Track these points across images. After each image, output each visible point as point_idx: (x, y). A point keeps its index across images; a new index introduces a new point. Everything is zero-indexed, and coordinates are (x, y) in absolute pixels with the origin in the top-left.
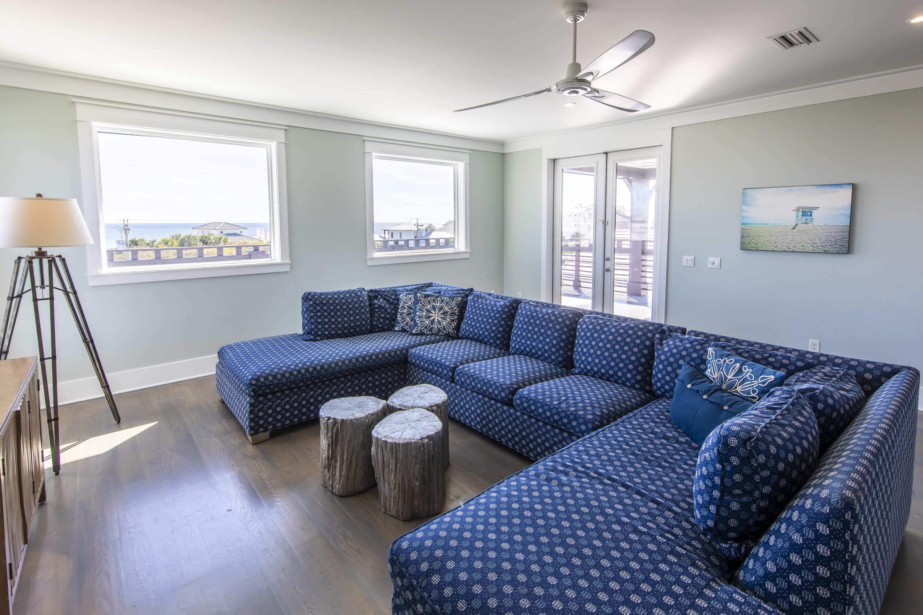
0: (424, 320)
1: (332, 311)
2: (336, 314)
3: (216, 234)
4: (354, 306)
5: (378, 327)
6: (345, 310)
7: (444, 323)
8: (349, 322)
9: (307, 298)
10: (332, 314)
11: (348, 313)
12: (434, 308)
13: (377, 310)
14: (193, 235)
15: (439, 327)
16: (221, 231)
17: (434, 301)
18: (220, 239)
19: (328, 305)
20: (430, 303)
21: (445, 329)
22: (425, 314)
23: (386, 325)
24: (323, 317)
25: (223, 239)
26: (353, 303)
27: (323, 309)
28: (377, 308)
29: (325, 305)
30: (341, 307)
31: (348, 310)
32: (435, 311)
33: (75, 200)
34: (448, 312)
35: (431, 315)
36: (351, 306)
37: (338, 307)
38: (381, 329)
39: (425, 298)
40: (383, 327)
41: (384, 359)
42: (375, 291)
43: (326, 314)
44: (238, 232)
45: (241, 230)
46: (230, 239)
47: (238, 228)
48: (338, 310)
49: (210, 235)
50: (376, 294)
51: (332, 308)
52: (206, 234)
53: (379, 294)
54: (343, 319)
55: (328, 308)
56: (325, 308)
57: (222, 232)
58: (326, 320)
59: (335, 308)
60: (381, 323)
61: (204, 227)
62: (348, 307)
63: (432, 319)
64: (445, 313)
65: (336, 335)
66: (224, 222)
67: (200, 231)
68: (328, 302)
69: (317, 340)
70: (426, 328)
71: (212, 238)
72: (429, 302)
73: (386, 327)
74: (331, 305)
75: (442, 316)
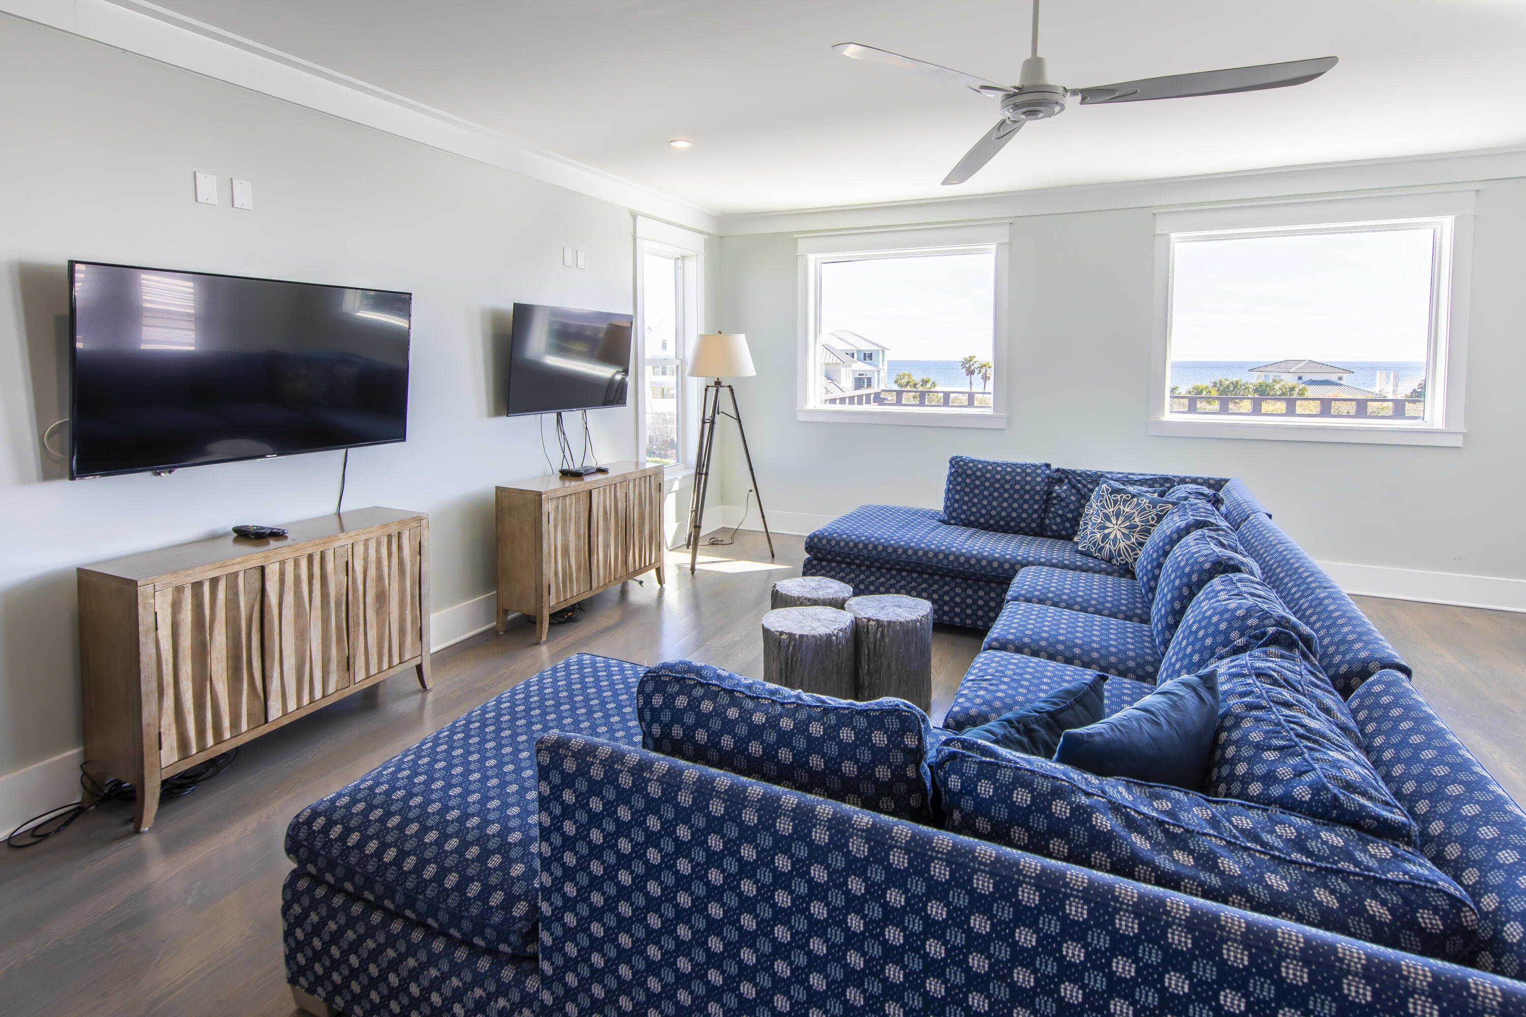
0: (1096, 531)
1: (977, 487)
2: (981, 493)
3: (1289, 380)
4: (1012, 487)
5: (1052, 530)
6: (996, 490)
7: (1122, 545)
8: (1009, 510)
9: (955, 462)
10: (977, 491)
11: (1001, 495)
12: (1117, 515)
13: (1055, 501)
14: (1243, 382)
15: (1113, 548)
16: (1300, 375)
17: (1125, 501)
18: (1292, 389)
19: (973, 477)
20: (1115, 504)
21: (1120, 555)
22: (1099, 521)
23: (1065, 529)
24: (962, 493)
25: (1297, 390)
26: (1012, 482)
27: (965, 482)
28: (1055, 498)
29: (968, 476)
30: (992, 485)
31: (1001, 491)
32: (1117, 519)
33: (743, 336)
34: (1137, 526)
35: (1108, 524)
36: (1007, 486)
37: (987, 484)
38: (1056, 534)
39: (1111, 493)
40: (1059, 531)
41: (977, 568)
42: (1063, 471)
43: (967, 490)
44: (1333, 378)
45: (1340, 375)
46: (1312, 391)
47: (1332, 370)
48: (986, 488)
49: (1275, 381)
50: (1063, 476)
51: (978, 482)
52: (1270, 381)
53: (1067, 477)
54: (990, 503)
55: (973, 482)
56: (968, 481)
57: (1300, 378)
58: (966, 498)
59: (982, 484)
60: (1056, 524)
61: (1269, 369)
62: (1002, 486)
63: (1106, 531)
64: (1132, 527)
65: (976, 524)
66: (1308, 359)
67: (1262, 374)
68: (974, 473)
69: (950, 524)
70: (1094, 544)
71: (1277, 387)
72: (1115, 502)
73: (1063, 533)
74: (978, 478)
75: (1126, 531)
